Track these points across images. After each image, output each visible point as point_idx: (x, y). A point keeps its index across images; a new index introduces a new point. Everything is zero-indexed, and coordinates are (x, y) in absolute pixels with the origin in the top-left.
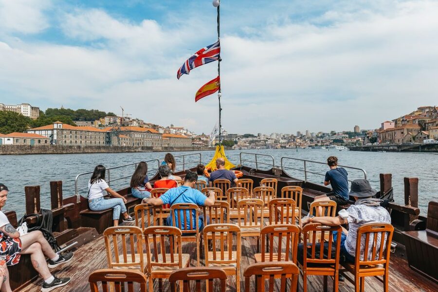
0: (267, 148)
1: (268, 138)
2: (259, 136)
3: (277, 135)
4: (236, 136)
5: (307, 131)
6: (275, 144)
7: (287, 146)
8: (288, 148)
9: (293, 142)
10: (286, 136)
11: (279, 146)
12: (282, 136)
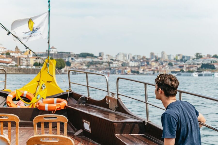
0: (112, 73)
1: (113, 60)
2: (100, 56)
3: (125, 55)
4: (69, 54)
5: (162, 52)
6: (124, 68)
7: (141, 71)
8: (141, 74)
9: (146, 65)
10: (136, 58)
11: (128, 70)
12: (131, 58)
